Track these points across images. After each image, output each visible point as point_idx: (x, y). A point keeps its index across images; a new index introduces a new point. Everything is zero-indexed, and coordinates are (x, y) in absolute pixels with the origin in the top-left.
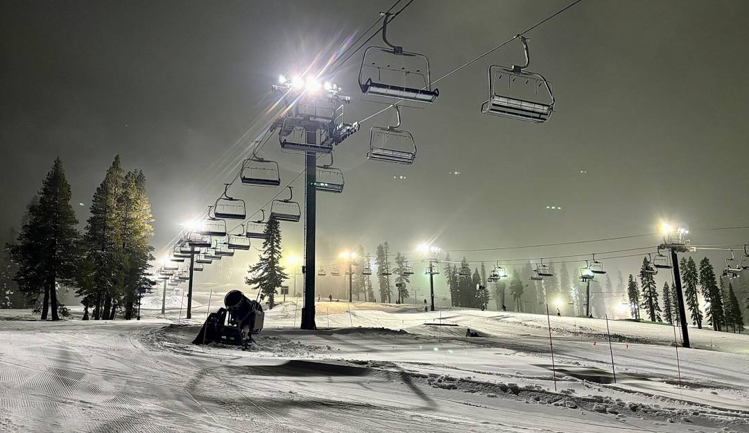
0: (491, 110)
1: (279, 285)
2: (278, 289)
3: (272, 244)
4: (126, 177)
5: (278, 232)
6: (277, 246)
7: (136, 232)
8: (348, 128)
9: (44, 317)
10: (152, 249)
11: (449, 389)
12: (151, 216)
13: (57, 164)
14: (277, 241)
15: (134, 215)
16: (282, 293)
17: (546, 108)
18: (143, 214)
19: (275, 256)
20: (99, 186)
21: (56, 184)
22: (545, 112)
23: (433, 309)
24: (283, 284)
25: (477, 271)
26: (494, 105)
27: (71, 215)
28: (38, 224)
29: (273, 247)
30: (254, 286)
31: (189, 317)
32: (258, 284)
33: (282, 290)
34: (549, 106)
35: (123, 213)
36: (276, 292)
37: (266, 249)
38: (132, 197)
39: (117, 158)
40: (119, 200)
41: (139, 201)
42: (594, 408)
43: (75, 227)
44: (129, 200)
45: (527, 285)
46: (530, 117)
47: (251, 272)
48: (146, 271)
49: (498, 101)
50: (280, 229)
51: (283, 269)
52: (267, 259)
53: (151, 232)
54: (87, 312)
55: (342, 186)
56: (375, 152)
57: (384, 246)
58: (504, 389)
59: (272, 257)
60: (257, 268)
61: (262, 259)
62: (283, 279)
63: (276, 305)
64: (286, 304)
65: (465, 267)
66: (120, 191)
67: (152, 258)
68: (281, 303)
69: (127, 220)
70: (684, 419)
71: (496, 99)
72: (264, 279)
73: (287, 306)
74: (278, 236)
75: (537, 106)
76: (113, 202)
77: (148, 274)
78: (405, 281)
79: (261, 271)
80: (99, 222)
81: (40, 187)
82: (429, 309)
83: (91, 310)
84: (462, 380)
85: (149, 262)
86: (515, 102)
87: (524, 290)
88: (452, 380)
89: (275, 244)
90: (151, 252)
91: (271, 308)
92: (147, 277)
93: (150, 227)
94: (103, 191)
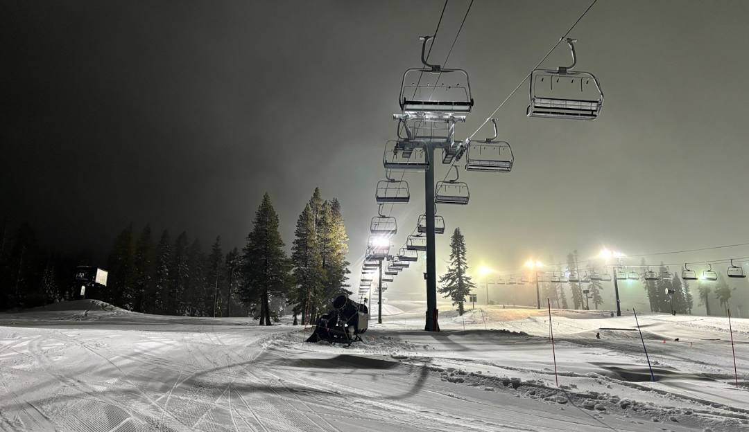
0: (534, 112)
1: (467, 293)
2: (467, 297)
3: (458, 256)
4: (324, 205)
5: (463, 244)
6: (463, 258)
7: (333, 251)
8: (461, 144)
9: (261, 323)
10: (348, 264)
11: (455, 382)
12: (346, 236)
13: (266, 199)
14: (463, 254)
15: (331, 236)
16: (471, 300)
17: (594, 104)
18: (340, 236)
19: (461, 267)
20: (301, 214)
21: (266, 215)
22: (595, 109)
23: (619, 314)
24: (470, 292)
25: (676, 275)
26: (536, 107)
27: (278, 239)
28: (253, 247)
29: (459, 259)
30: (444, 294)
31: (380, 322)
32: (448, 293)
33: (471, 298)
34: (597, 102)
35: (323, 236)
36: (465, 300)
37: (453, 260)
38: (329, 221)
39: (317, 190)
40: (319, 224)
41: (334, 224)
42: (583, 404)
43: (281, 248)
44: (326, 224)
45: (735, 289)
46: (577, 114)
47: (441, 282)
48: (343, 283)
49: (539, 103)
50: (464, 243)
51: (469, 279)
52: (455, 270)
53: (347, 249)
54: (296, 319)
55: (468, 198)
56: (472, 163)
57: (574, 254)
58: (506, 383)
59: (459, 268)
60: (446, 278)
61: (450, 270)
62: (470, 288)
63: (466, 312)
64: (474, 311)
65: (664, 272)
66: (319, 217)
67: (348, 272)
68: (470, 310)
69: (327, 240)
70: (671, 418)
71: (537, 101)
72: (454, 288)
73: (475, 313)
74: (463, 248)
75: (583, 104)
76: (313, 226)
77: (345, 286)
78: (598, 288)
79: (450, 281)
80: (302, 243)
81: (254, 217)
82: (615, 314)
83: (299, 317)
84: (472, 374)
85: (346, 275)
86: (559, 102)
87: (731, 294)
88: (463, 374)
89: (461, 256)
90: (348, 267)
91: (461, 314)
92: (345, 288)
93: (346, 245)
94: (304, 217)
